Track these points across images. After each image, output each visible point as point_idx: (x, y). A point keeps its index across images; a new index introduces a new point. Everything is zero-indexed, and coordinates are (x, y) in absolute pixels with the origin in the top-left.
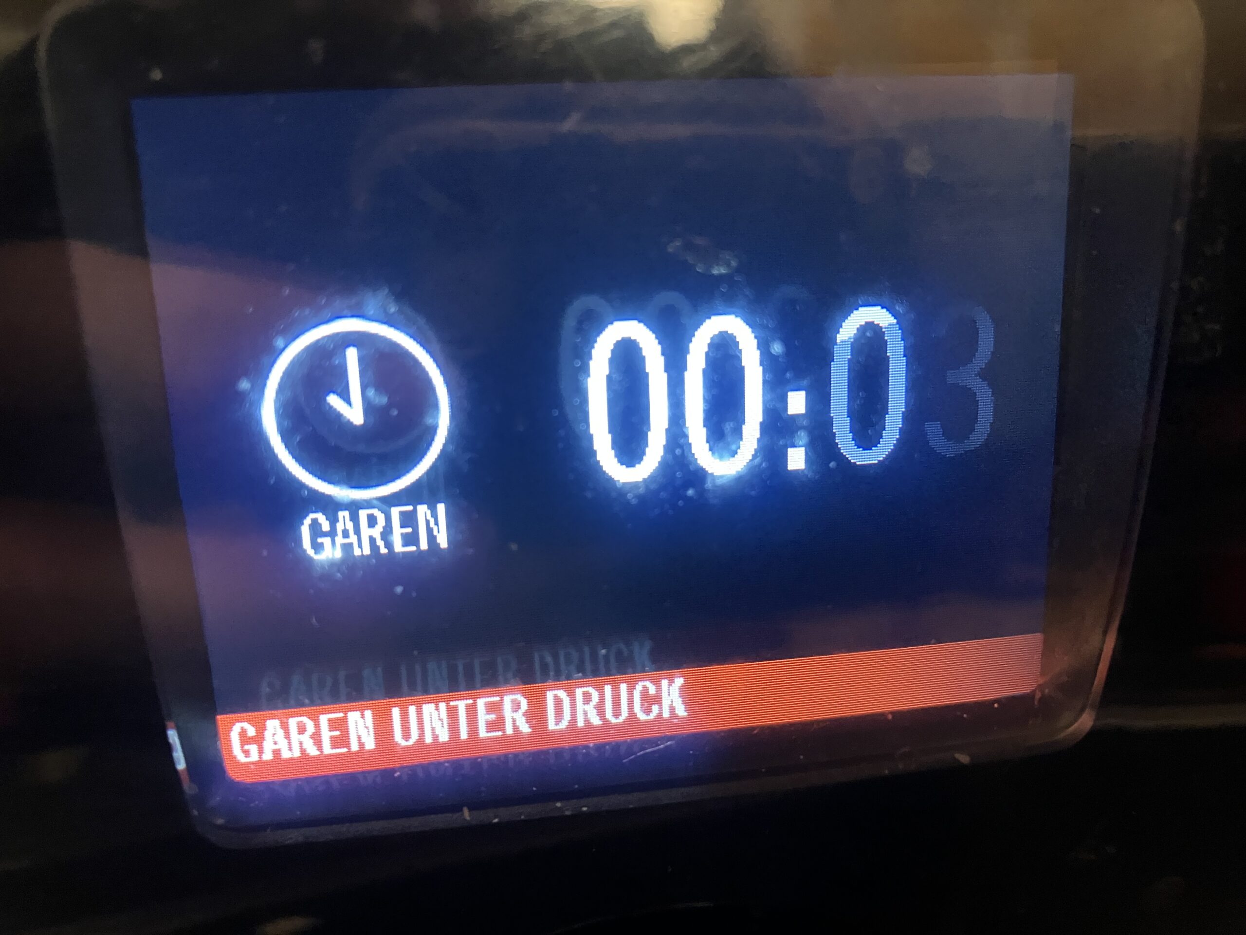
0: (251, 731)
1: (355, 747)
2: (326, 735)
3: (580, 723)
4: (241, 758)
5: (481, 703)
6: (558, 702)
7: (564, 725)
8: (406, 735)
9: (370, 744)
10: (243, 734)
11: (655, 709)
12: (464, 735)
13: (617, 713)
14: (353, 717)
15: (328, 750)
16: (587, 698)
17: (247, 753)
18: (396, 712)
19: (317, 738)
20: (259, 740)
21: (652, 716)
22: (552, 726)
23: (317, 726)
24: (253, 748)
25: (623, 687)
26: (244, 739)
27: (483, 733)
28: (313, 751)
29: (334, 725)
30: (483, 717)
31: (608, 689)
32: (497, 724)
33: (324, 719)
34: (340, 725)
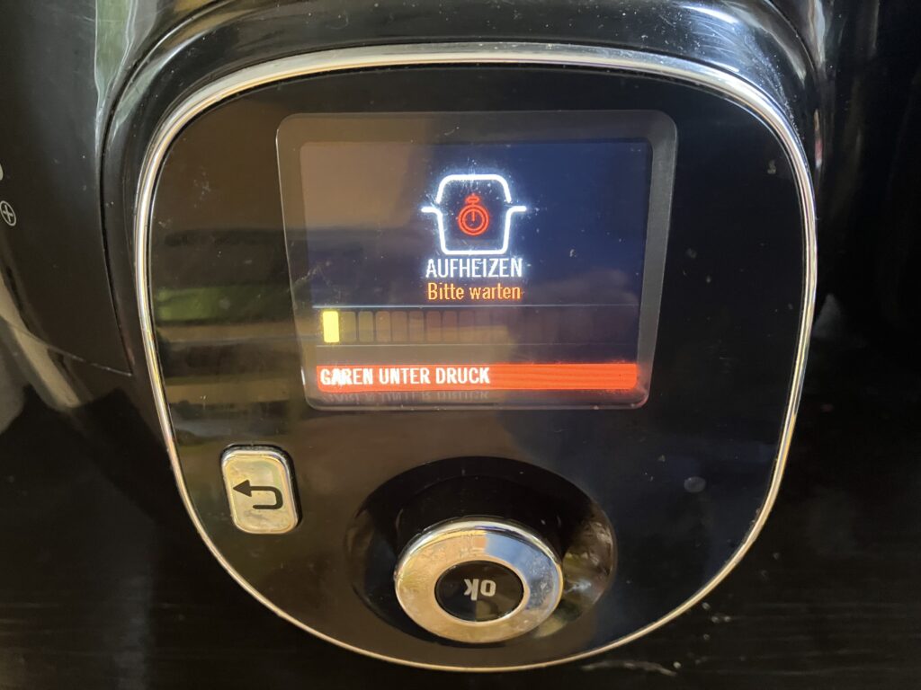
0: (328, 373)
1: (365, 383)
2: (355, 377)
3: (449, 382)
4: (324, 383)
5: (412, 370)
6: (441, 373)
7: (443, 382)
8: (384, 380)
9: (371, 382)
10: (325, 373)
11: (477, 379)
12: (405, 381)
13: (463, 378)
14: (365, 371)
15: (355, 383)
16: (452, 372)
17: (326, 381)
18: (381, 370)
19: (352, 377)
20: (330, 376)
21: (476, 382)
22: (438, 381)
23: (352, 373)
24: (328, 379)
25: (465, 370)
26: (326, 375)
27: (412, 382)
28: (350, 382)
29: (358, 373)
30: (412, 376)
31: (459, 370)
32: (417, 379)
33: (355, 371)
34: (360, 373)
